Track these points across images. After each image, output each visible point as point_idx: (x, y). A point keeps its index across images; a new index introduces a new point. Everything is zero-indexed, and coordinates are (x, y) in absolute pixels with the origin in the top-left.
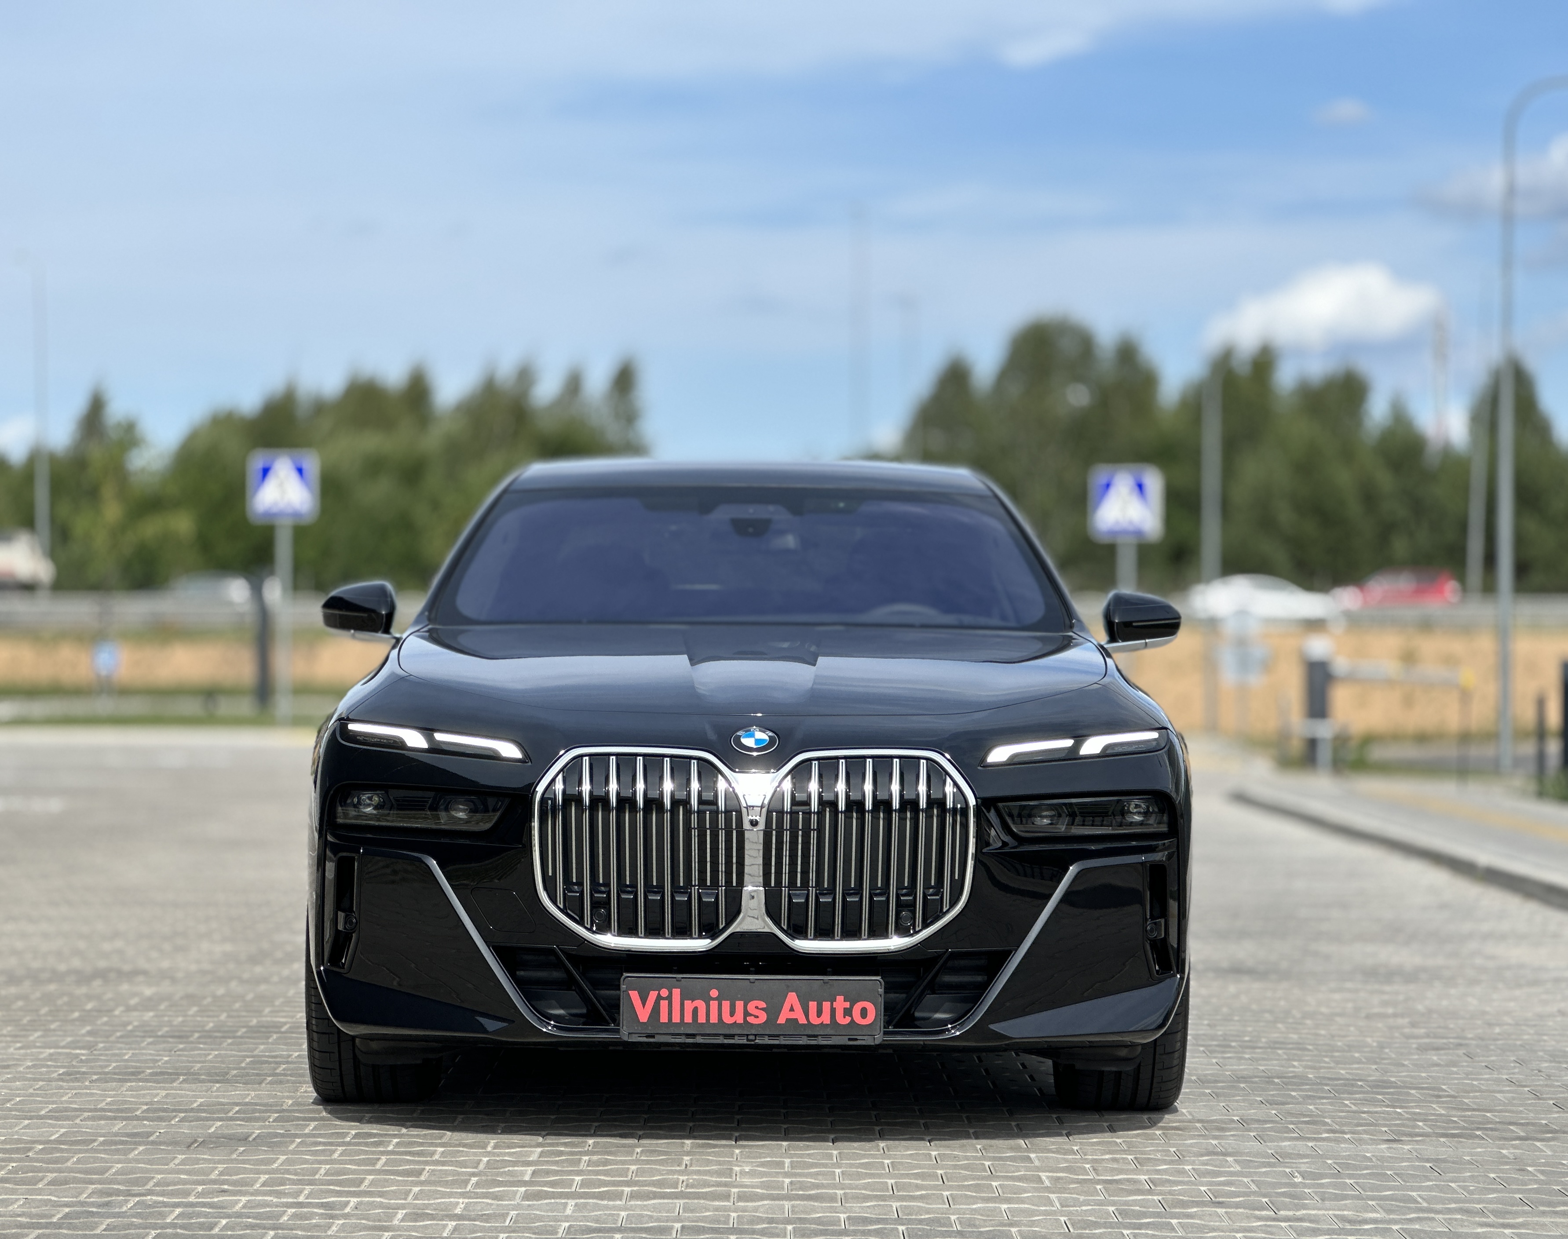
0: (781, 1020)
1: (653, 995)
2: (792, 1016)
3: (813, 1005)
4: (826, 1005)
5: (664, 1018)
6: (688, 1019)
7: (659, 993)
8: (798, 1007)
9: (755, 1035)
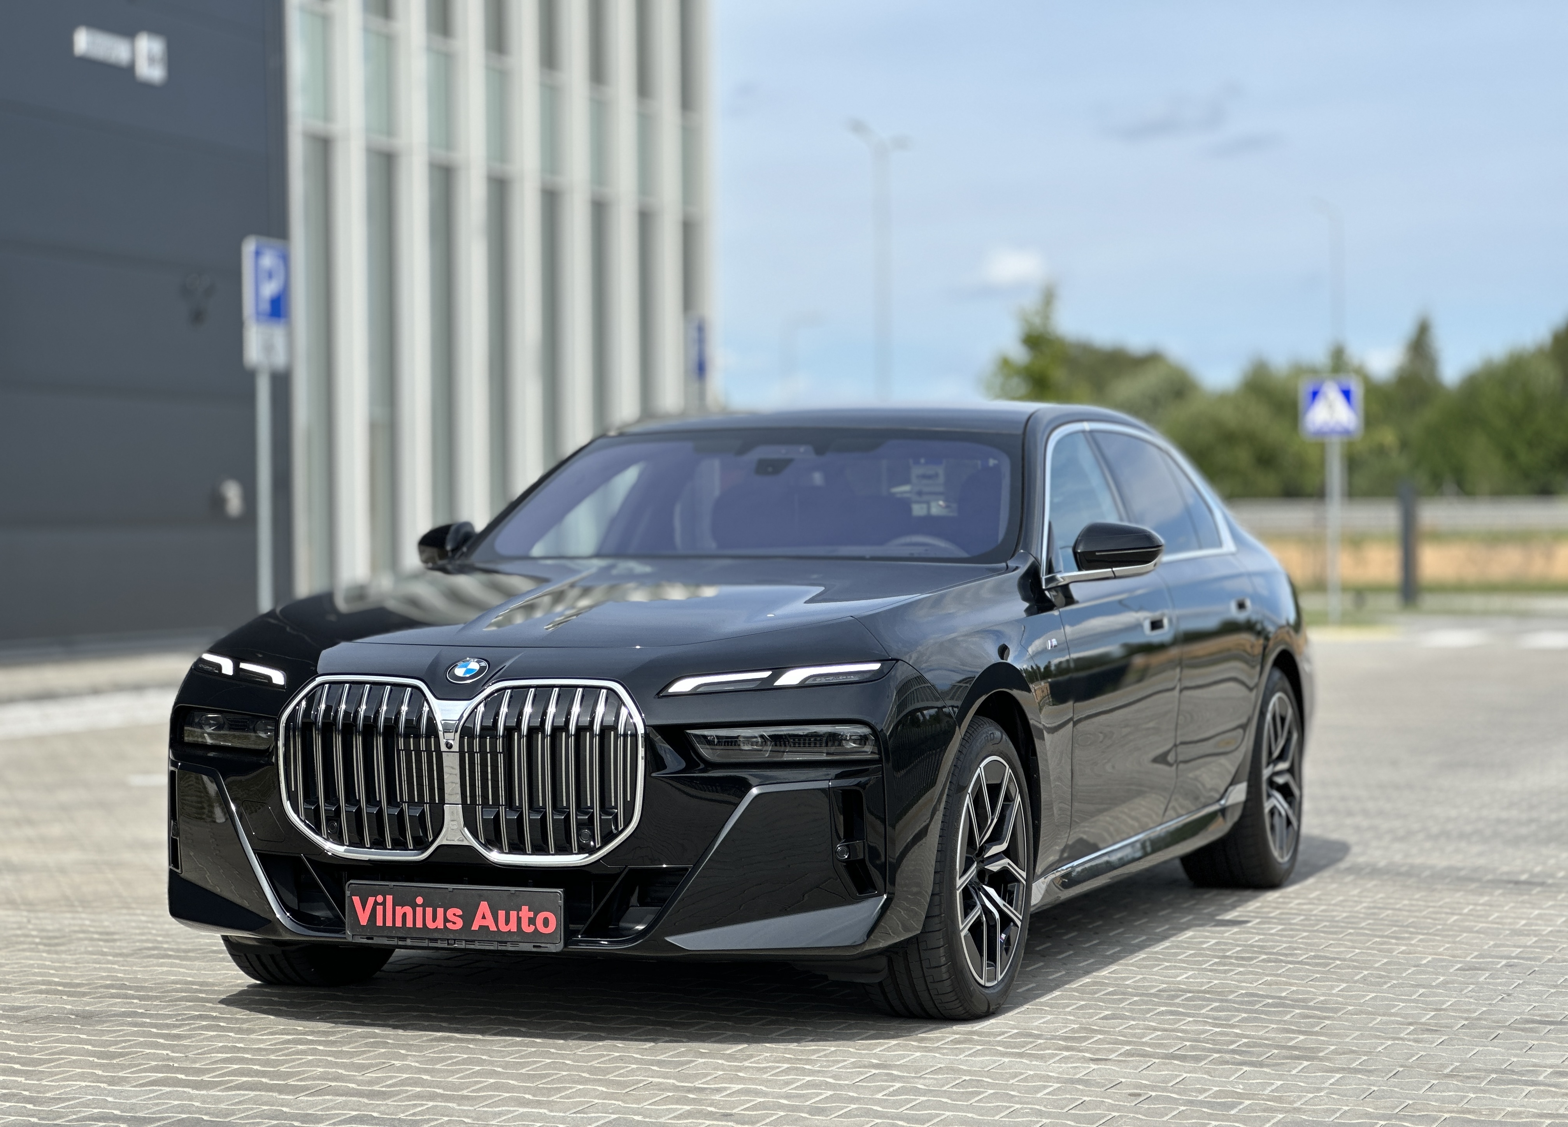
0: (475, 927)
1: (371, 900)
2: (484, 923)
3: (502, 914)
4: (513, 914)
5: (379, 923)
6: (399, 924)
7: (376, 899)
8: (489, 915)
9: (455, 940)
